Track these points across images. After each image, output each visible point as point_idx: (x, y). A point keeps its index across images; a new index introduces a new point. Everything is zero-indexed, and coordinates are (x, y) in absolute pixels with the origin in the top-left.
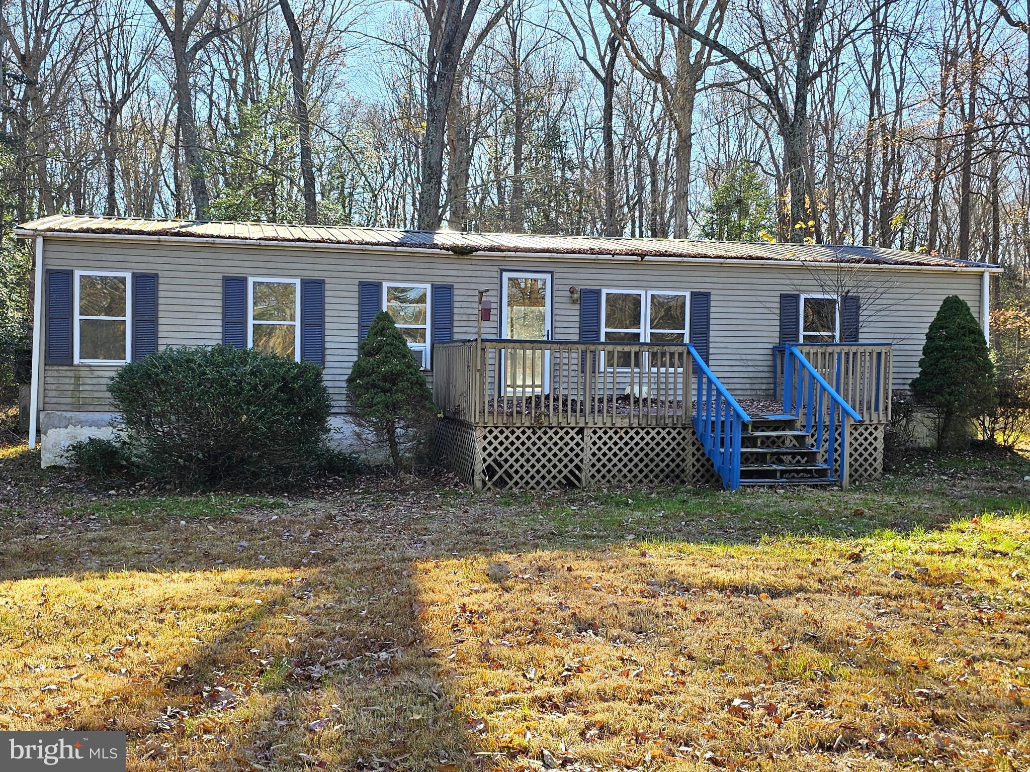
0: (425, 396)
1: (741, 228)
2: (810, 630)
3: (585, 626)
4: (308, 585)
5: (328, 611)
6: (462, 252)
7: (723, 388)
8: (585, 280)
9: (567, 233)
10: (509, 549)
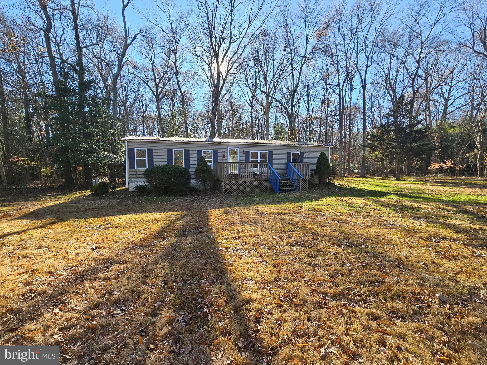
0: (212, 175)
1: (280, 138)
2: (290, 222)
3: (243, 222)
4: (186, 215)
5: (189, 220)
6: (219, 143)
7: (275, 172)
8: (246, 149)
9: (243, 138)
10: (229, 207)
